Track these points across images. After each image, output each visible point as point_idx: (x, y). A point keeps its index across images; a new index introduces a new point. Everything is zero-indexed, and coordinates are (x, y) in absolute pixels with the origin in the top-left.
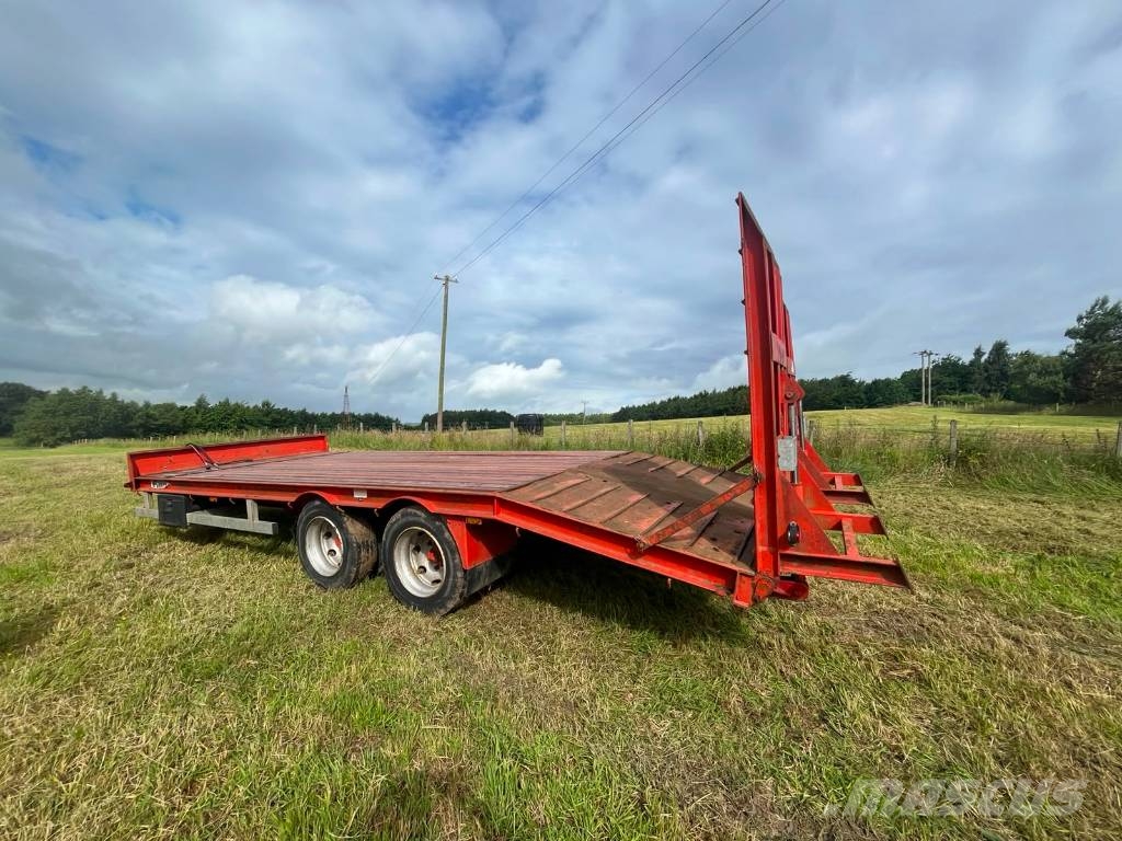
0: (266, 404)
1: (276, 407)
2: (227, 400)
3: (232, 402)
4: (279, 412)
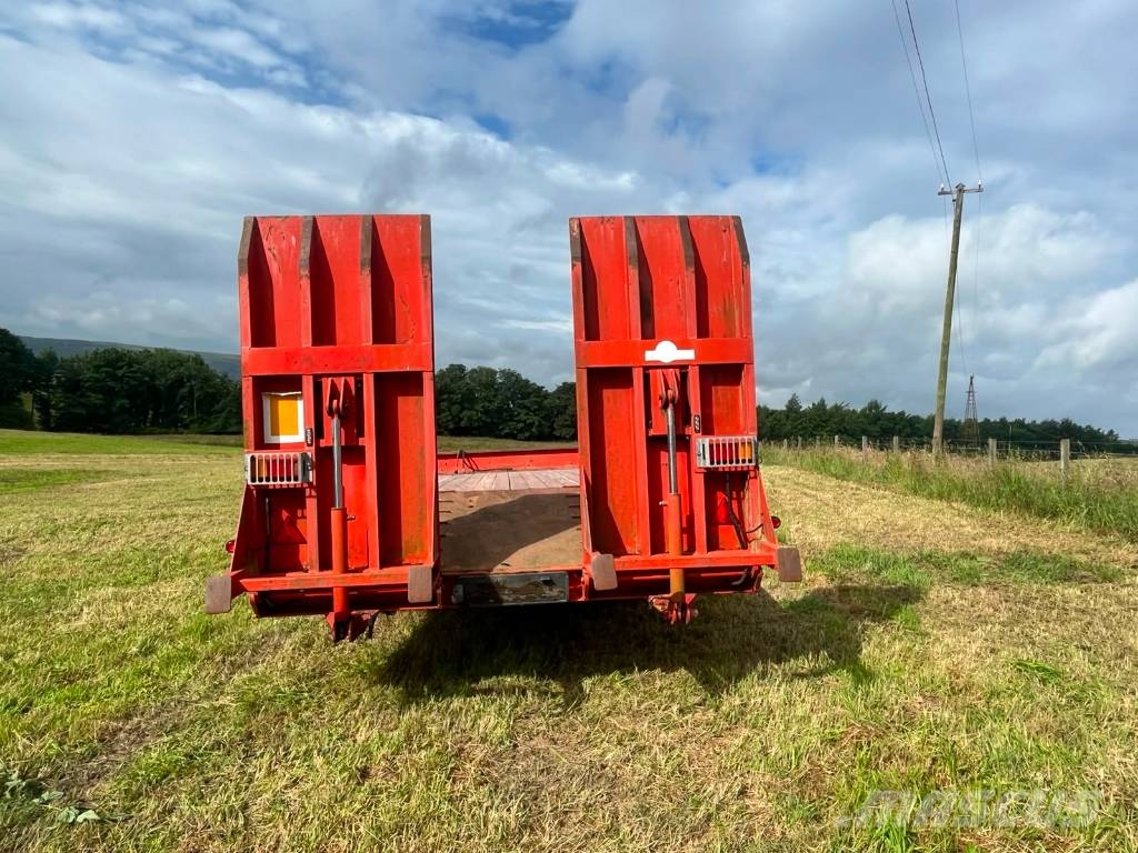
0: (874, 405)
1: (887, 411)
2: (823, 401)
3: (829, 405)
4: (892, 417)
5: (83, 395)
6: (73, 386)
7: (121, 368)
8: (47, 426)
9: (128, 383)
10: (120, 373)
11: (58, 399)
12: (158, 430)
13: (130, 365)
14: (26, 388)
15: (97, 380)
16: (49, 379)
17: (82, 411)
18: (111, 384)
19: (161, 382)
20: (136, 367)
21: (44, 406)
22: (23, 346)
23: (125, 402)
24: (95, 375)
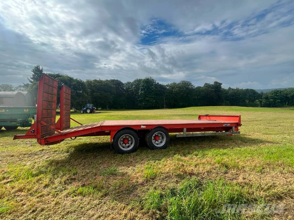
5: (269, 100)
6: (267, 98)
7: (278, 93)
8: (261, 107)
9: (280, 96)
10: (278, 95)
11: (264, 101)
12: (288, 106)
13: (280, 93)
14: (257, 99)
15: (272, 96)
16: (262, 97)
17: (268, 103)
18: (275, 97)
19: (289, 96)
20: (282, 93)
21: (261, 102)
22: (256, 92)
23: (279, 100)
24: (272, 95)
